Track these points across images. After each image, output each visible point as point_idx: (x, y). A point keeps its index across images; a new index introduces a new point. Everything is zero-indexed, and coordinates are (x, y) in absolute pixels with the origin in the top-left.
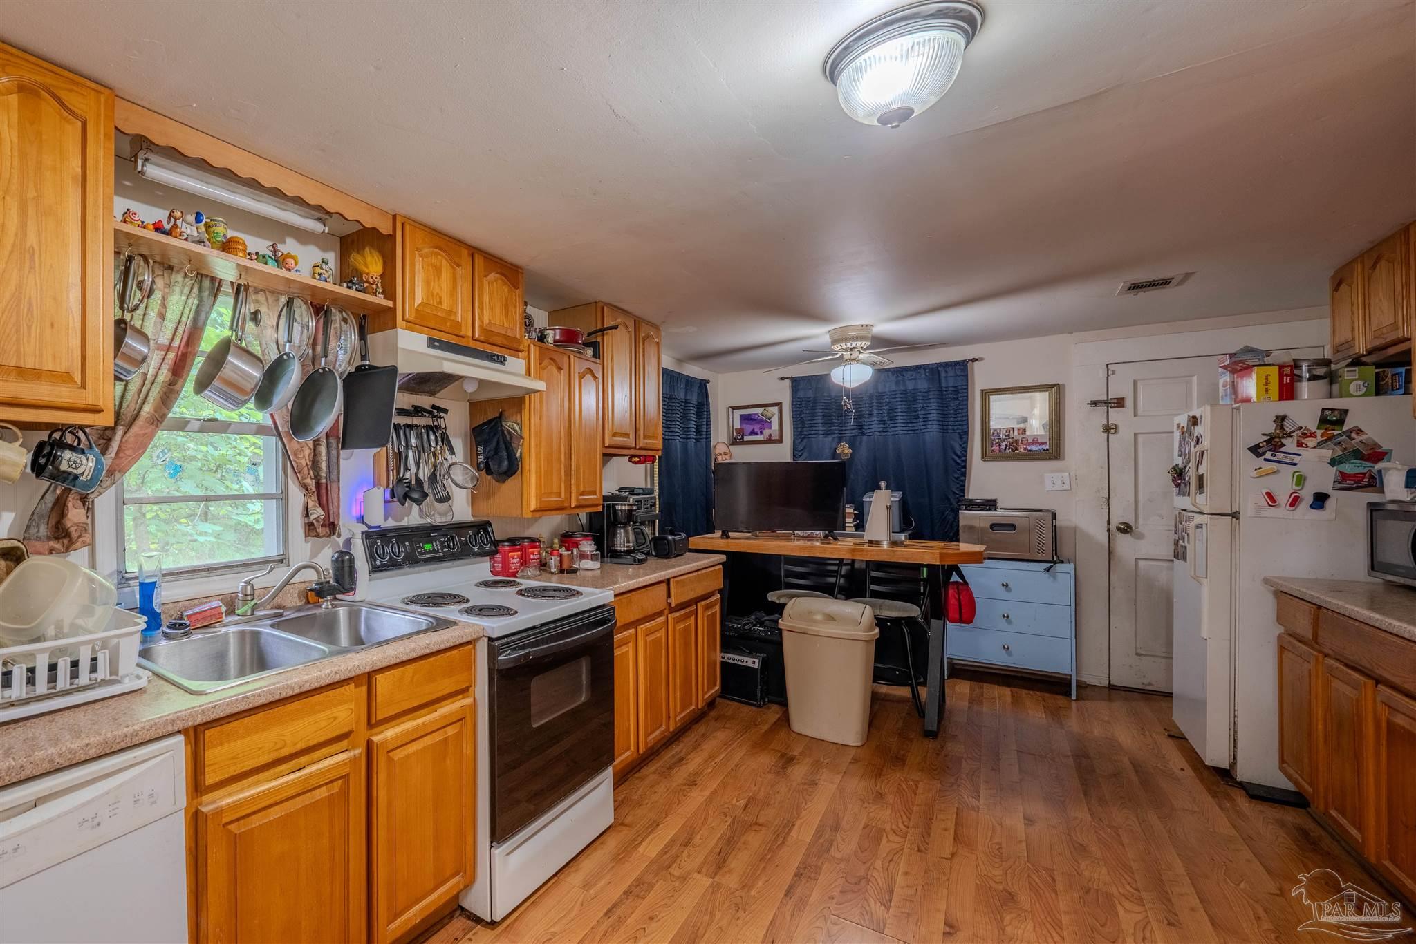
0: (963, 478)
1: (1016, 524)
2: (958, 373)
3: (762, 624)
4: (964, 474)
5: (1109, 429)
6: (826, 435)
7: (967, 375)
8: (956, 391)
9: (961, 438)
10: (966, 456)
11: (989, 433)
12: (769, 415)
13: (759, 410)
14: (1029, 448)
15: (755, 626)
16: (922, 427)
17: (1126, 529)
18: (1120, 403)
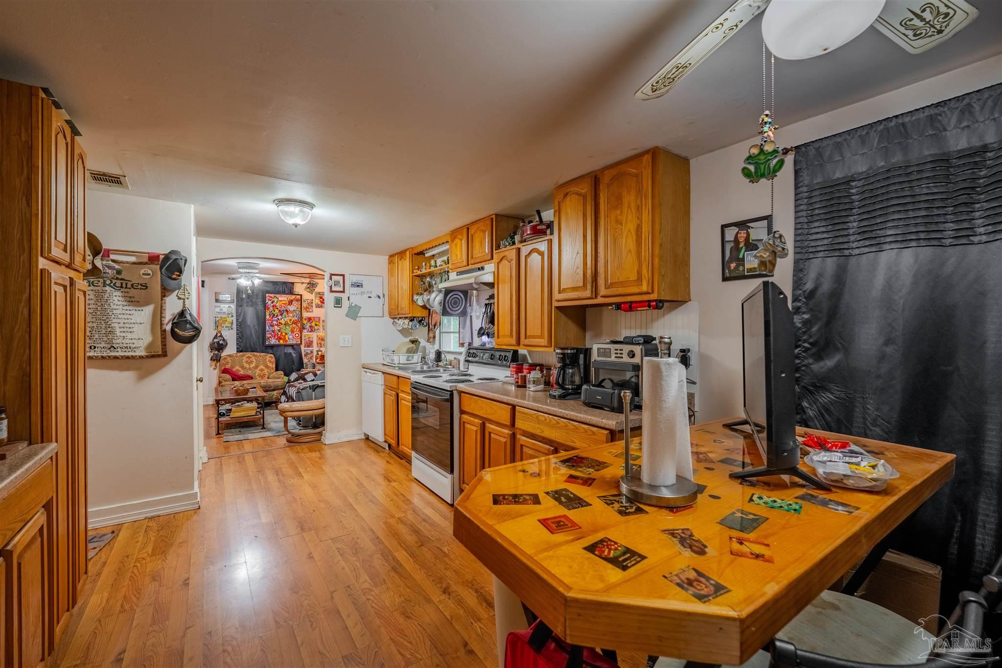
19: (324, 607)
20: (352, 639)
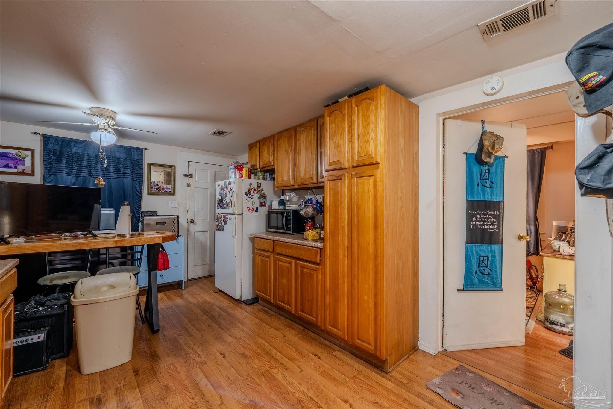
0: (140, 202)
1: (166, 221)
2: (139, 153)
3: (43, 304)
4: (140, 200)
5: (189, 185)
6: (68, 174)
7: (143, 155)
8: (138, 161)
9: (139, 183)
10: (141, 192)
11: (150, 182)
12: (23, 156)
13: (14, 152)
14: (164, 190)
15: (36, 308)
16: (122, 177)
17: (192, 222)
18: (191, 176)
19: (225, 390)
20: (202, 372)
